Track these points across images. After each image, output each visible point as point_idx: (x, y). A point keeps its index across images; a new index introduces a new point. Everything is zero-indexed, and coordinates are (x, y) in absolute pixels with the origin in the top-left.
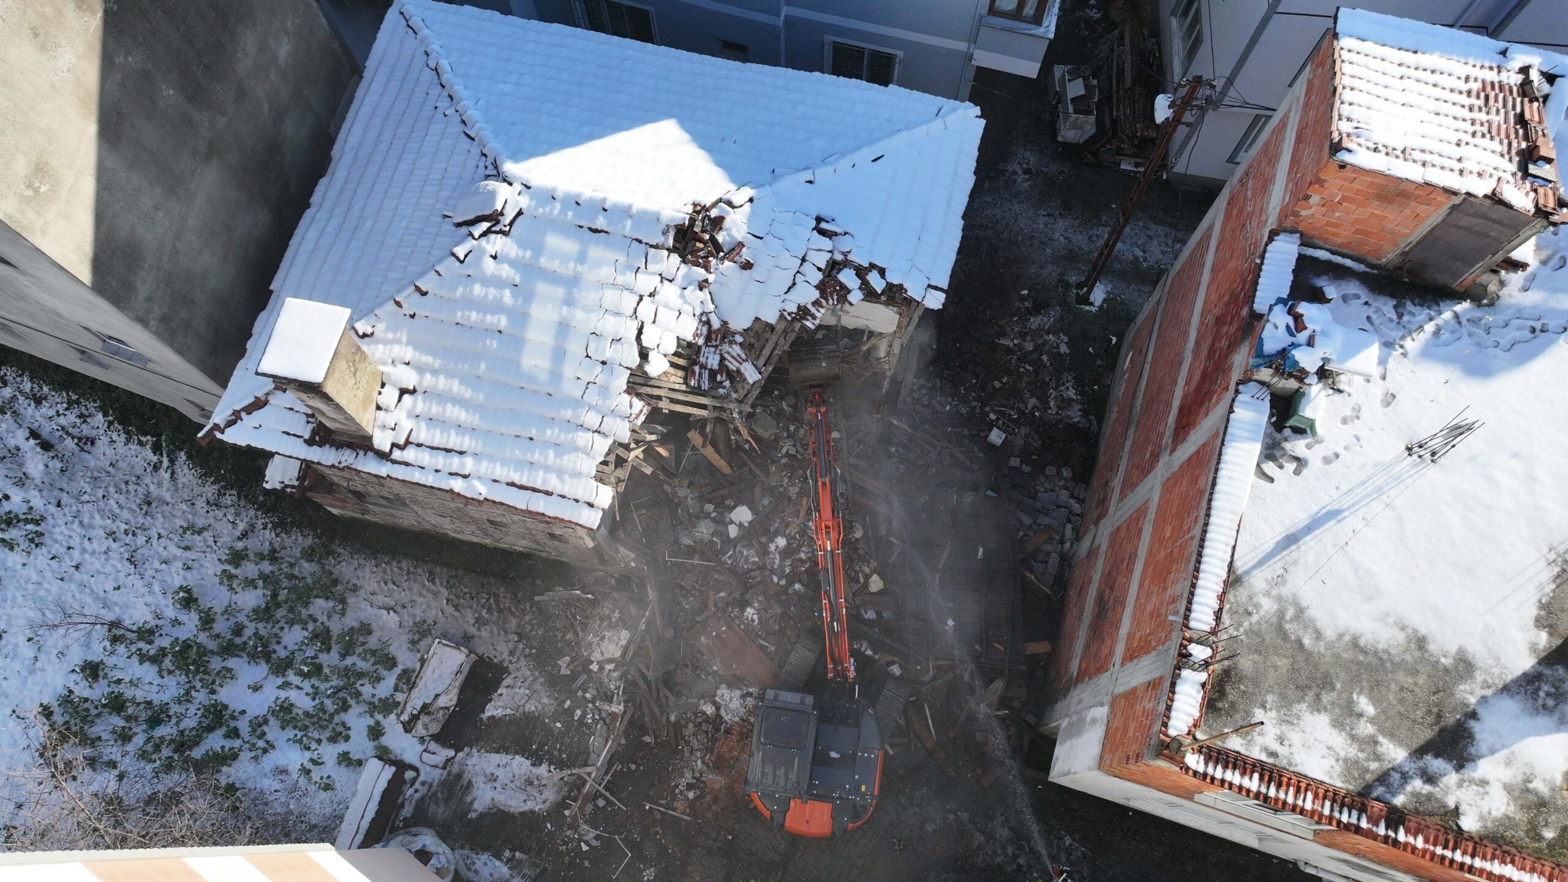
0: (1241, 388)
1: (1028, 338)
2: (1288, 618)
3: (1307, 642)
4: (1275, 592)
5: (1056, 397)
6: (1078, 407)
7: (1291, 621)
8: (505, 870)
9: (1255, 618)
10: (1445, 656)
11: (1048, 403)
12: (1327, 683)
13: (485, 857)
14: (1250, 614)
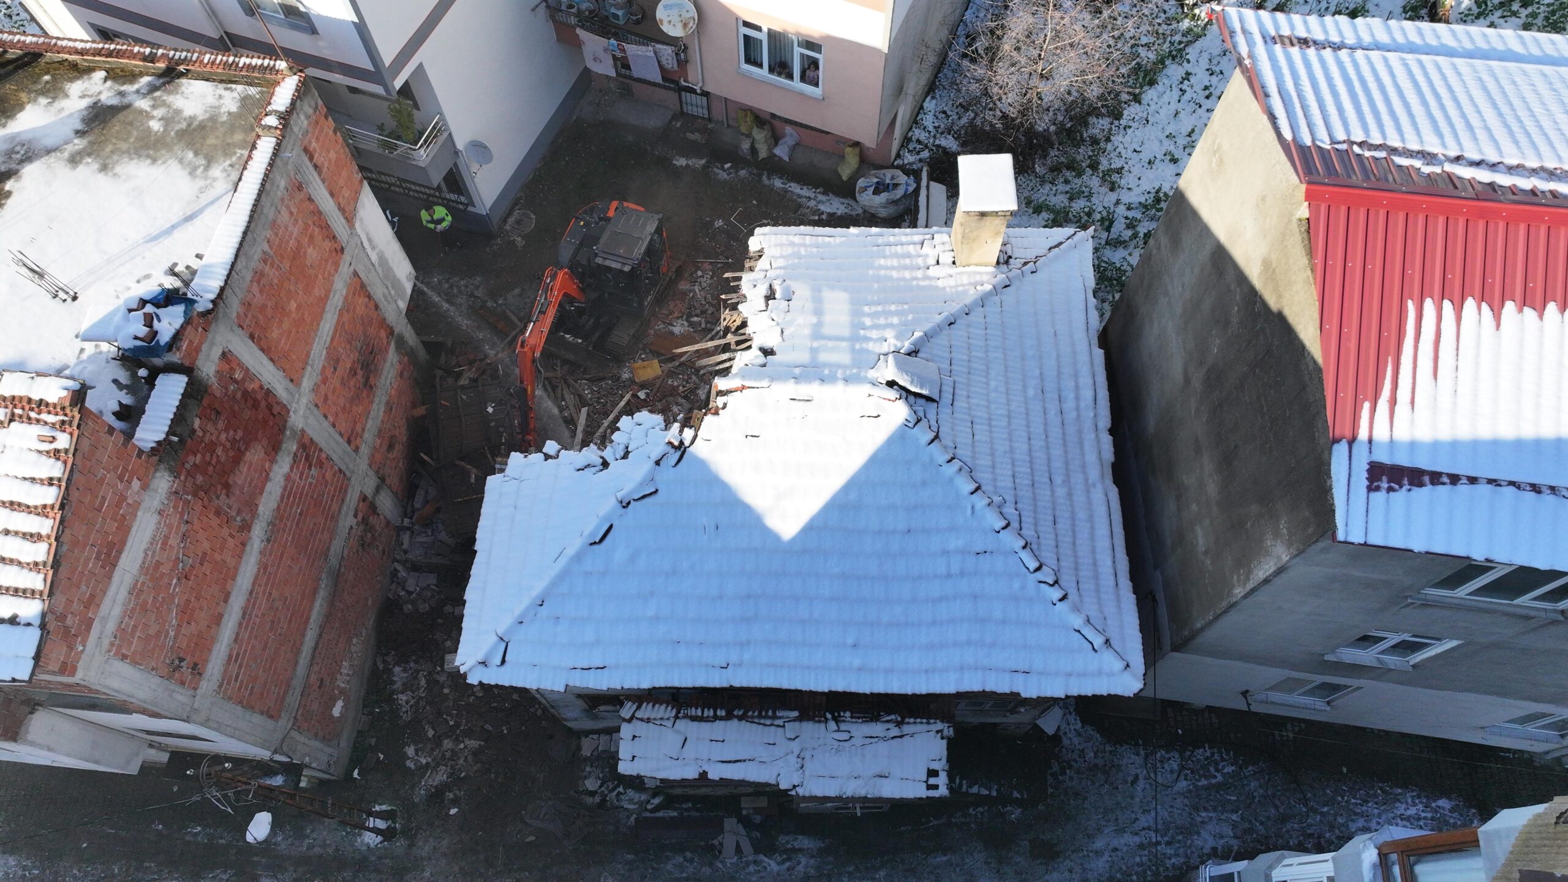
0: (211, 306)
1: (448, 754)
2: (202, 168)
3: (190, 155)
4: (209, 181)
5: (418, 689)
7: (199, 167)
9: (228, 162)
10: (88, 163)
11: (428, 682)
12: (182, 134)
14: (231, 165)
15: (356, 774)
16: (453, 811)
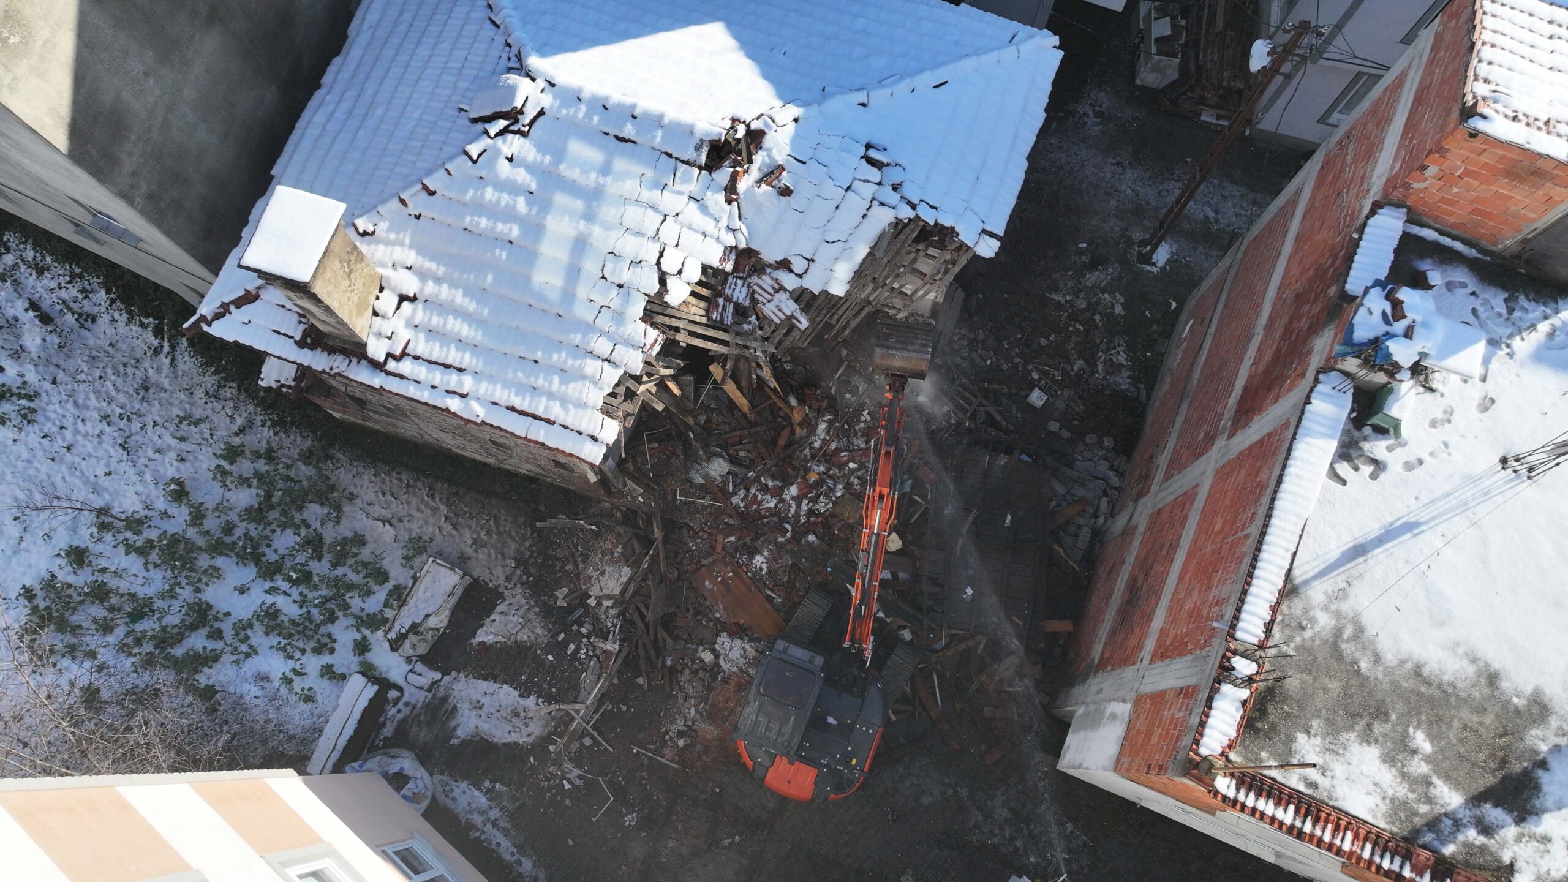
0: (1321, 377)
1: (1082, 295)
2: (1345, 636)
3: (1364, 665)
4: (1334, 607)
5: (1105, 361)
6: (1128, 373)
7: (1349, 640)
8: (483, 801)
9: (1308, 634)
10: (1518, 696)
11: (1096, 366)
12: (1380, 713)
13: (464, 785)
14: (1303, 629)
15: (1174, 305)
16: (1084, 245)
